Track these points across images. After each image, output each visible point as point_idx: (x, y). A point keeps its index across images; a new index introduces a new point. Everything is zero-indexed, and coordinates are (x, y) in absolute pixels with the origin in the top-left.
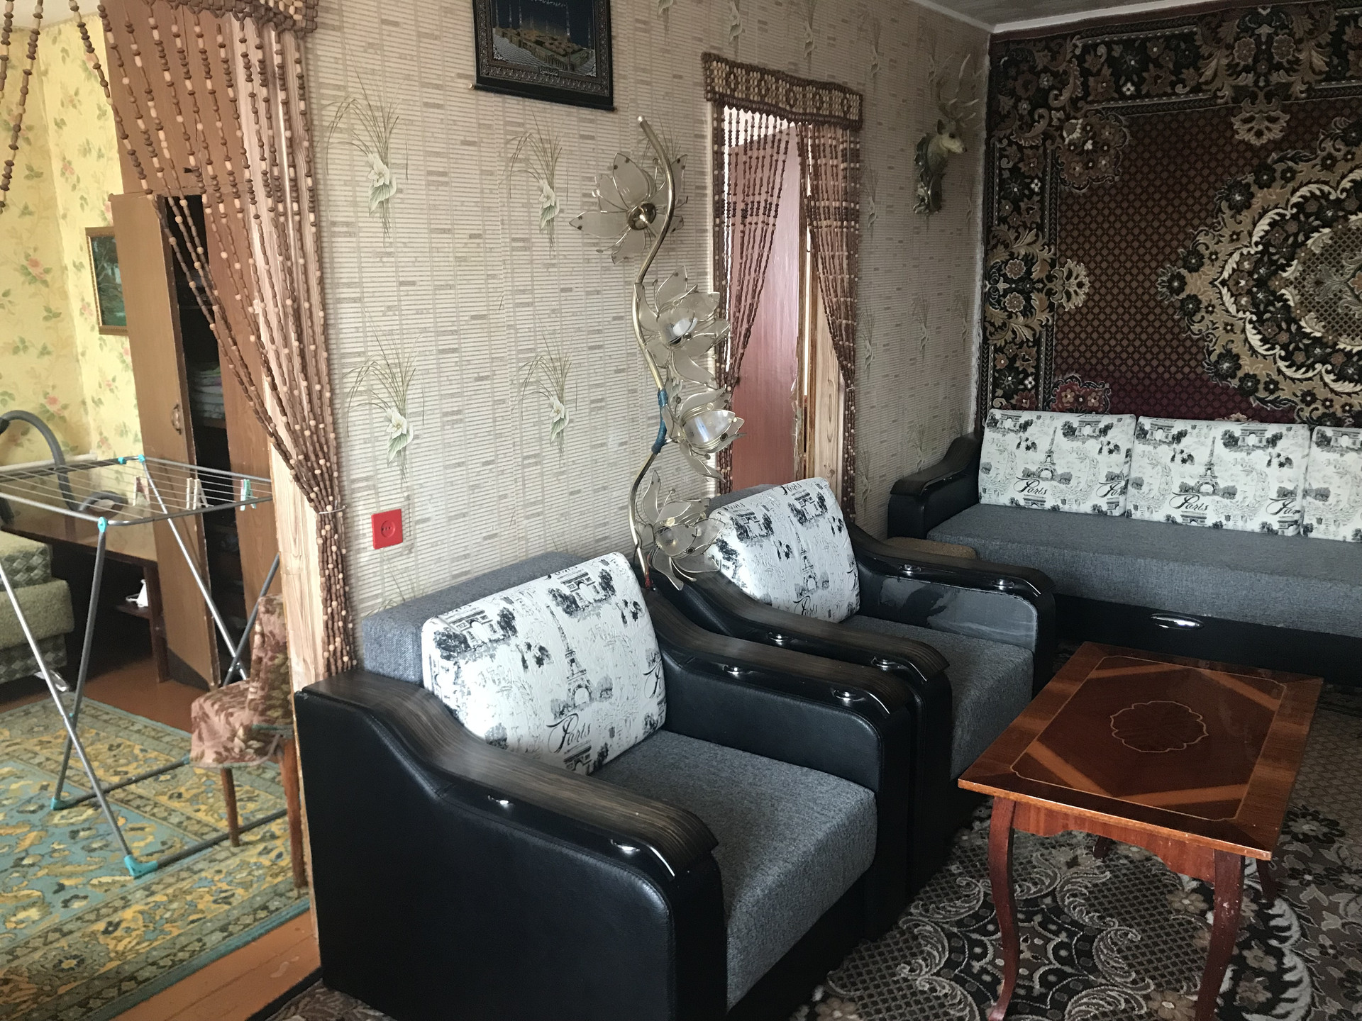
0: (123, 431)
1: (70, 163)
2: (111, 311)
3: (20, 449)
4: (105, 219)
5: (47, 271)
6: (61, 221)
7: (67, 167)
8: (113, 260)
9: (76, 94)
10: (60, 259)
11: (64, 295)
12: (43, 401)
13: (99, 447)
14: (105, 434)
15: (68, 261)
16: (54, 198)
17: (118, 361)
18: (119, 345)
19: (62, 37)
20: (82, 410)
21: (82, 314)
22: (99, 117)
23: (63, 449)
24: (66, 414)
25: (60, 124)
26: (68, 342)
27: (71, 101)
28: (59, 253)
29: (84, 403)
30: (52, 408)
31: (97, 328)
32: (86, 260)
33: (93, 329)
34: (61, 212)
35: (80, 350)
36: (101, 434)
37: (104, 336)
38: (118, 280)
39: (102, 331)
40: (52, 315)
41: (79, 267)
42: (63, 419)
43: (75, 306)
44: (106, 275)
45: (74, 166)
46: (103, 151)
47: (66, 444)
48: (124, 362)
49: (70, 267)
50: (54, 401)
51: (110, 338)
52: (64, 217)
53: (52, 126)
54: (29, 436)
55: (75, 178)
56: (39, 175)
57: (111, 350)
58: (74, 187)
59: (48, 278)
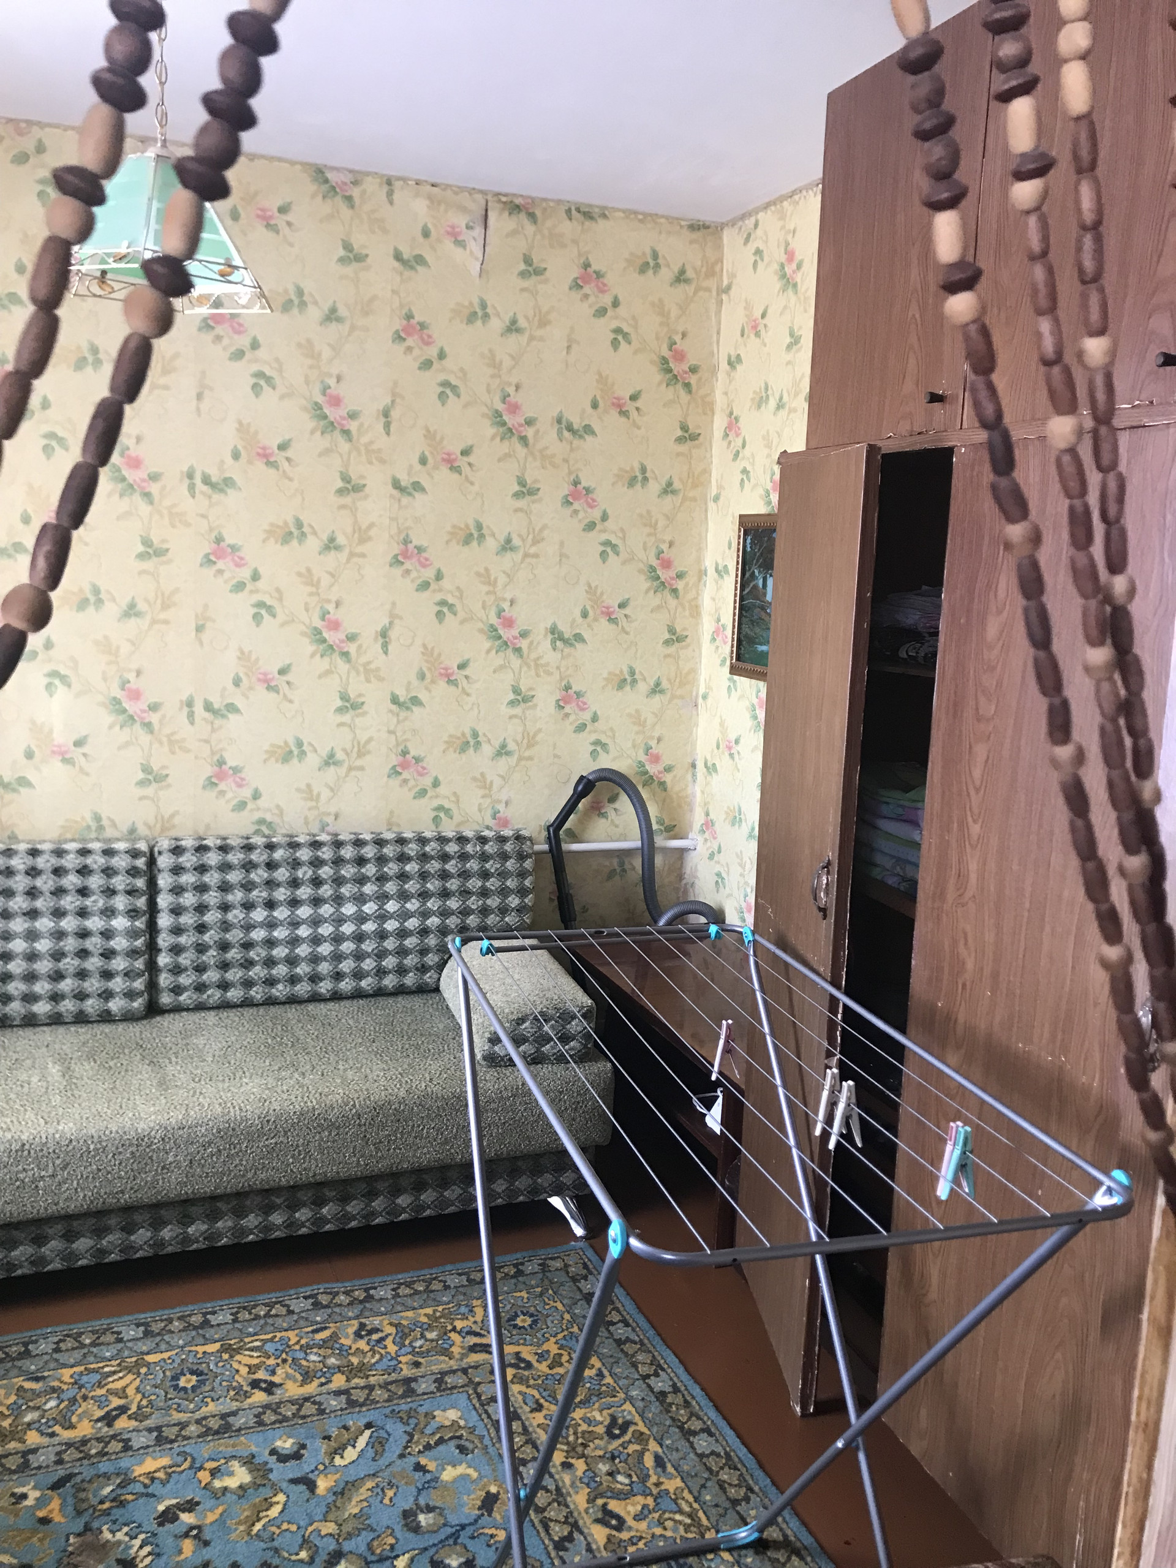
0: (736, 819)
1: (737, 419)
2: (752, 641)
3: (603, 820)
4: (769, 503)
5: (680, 576)
6: (711, 505)
7: (733, 424)
8: (768, 566)
9: (763, 316)
10: (699, 560)
11: (696, 611)
12: (642, 757)
13: (702, 831)
14: (712, 816)
15: (709, 563)
16: (707, 471)
17: (748, 715)
18: (752, 690)
19: (759, 232)
20: (689, 777)
21: (714, 640)
22: (789, 347)
23: (655, 827)
24: (668, 778)
25: (733, 362)
26: (687, 679)
27: (754, 328)
28: (700, 549)
29: (694, 766)
30: (652, 769)
31: (728, 663)
32: (732, 562)
33: (724, 661)
34: (714, 491)
35: (702, 690)
36: (707, 814)
37: (736, 677)
38: (769, 598)
39: (734, 670)
40: (675, 638)
41: (720, 572)
42: (662, 785)
43: (707, 626)
44: (755, 587)
45: (741, 424)
46: (785, 398)
47: (660, 822)
48: (755, 717)
49: (711, 571)
50: (656, 759)
51: (743, 682)
52: (716, 499)
53: (724, 366)
54: (617, 805)
55: (739, 441)
56: (694, 437)
57: (741, 697)
58: (737, 455)
59: (680, 585)
